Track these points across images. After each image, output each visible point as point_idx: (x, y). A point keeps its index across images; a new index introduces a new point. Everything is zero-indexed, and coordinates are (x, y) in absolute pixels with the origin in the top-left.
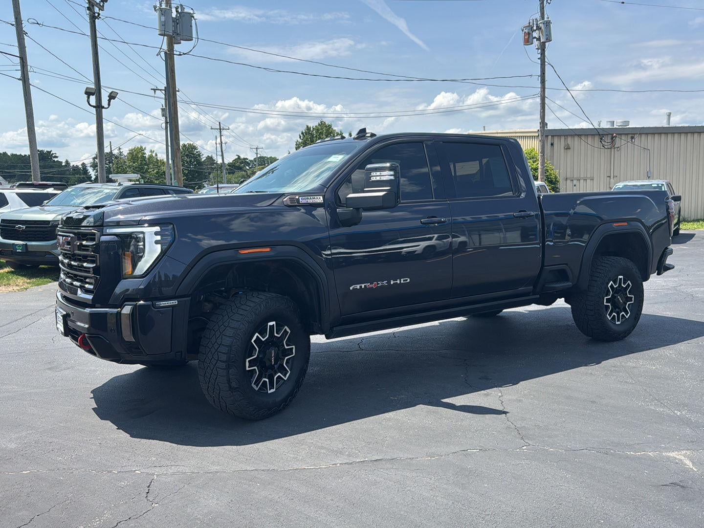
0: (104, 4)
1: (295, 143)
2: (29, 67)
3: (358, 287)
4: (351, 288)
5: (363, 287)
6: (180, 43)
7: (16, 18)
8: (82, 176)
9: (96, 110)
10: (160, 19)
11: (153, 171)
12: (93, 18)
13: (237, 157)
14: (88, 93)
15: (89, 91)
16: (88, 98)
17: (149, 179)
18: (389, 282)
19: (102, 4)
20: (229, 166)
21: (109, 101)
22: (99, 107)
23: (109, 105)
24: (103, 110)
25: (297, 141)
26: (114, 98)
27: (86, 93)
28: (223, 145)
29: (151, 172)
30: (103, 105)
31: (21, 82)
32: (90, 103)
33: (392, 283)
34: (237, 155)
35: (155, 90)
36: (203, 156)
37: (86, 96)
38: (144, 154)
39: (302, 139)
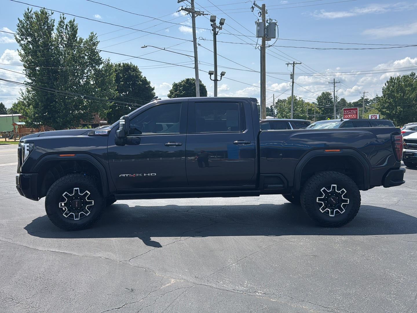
0: (222, 26)
1: (382, 89)
2: (198, 62)
3: (124, 175)
4: (120, 176)
5: (127, 176)
6: (270, 40)
7: (194, 38)
8: (270, 113)
9: (214, 82)
10: (257, 28)
11: (300, 109)
12: (215, 34)
13: (361, 98)
14: (211, 74)
15: (211, 73)
16: (211, 76)
17: (296, 114)
18: (143, 175)
19: (221, 26)
20: (354, 104)
21: (221, 77)
22: (216, 80)
23: (221, 79)
24: (218, 81)
25: (384, 87)
26: (224, 75)
27: (209, 74)
28: (335, 92)
29: (298, 110)
30: (218, 79)
31: (194, 69)
32: (211, 78)
33: (145, 175)
34: (361, 97)
35: (288, 64)
36: (339, 99)
37: (210, 75)
38: (296, 99)
39: (387, 86)
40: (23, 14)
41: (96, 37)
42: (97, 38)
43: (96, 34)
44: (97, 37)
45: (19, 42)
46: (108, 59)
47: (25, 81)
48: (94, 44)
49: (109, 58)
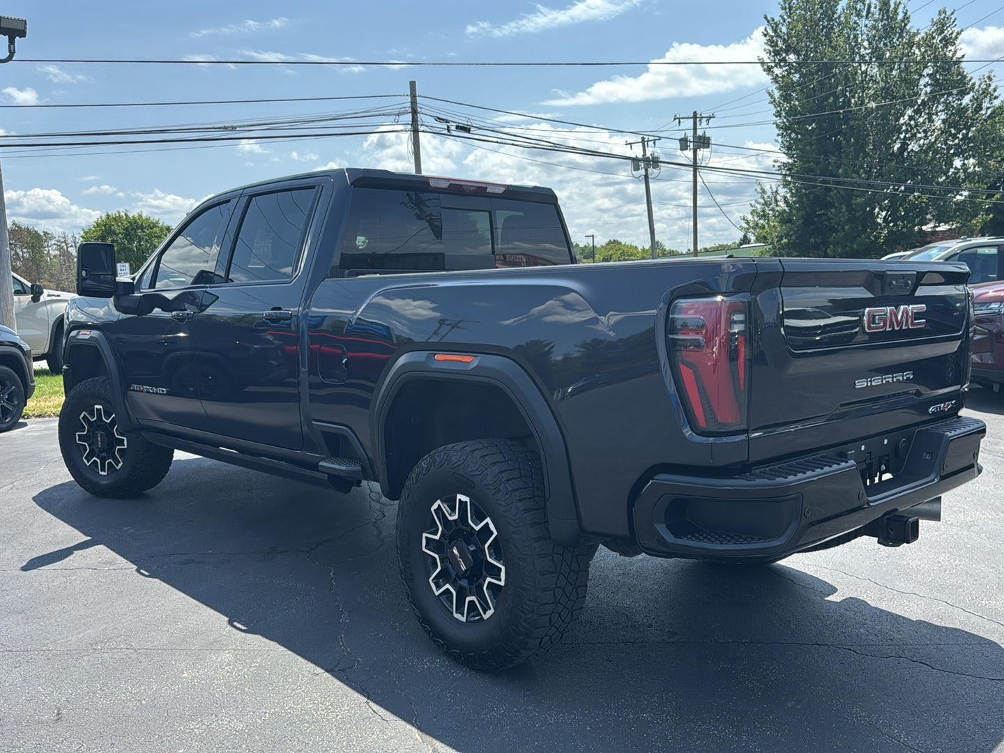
33: (154, 390)
40: (779, 3)
41: (952, 21)
42: (954, 22)
43: (952, 13)
44: (955, 19)
45: (769, 70)
46: (987, 75)
47: (775, 161)
48: (948, 41)
49: (991, 72)
